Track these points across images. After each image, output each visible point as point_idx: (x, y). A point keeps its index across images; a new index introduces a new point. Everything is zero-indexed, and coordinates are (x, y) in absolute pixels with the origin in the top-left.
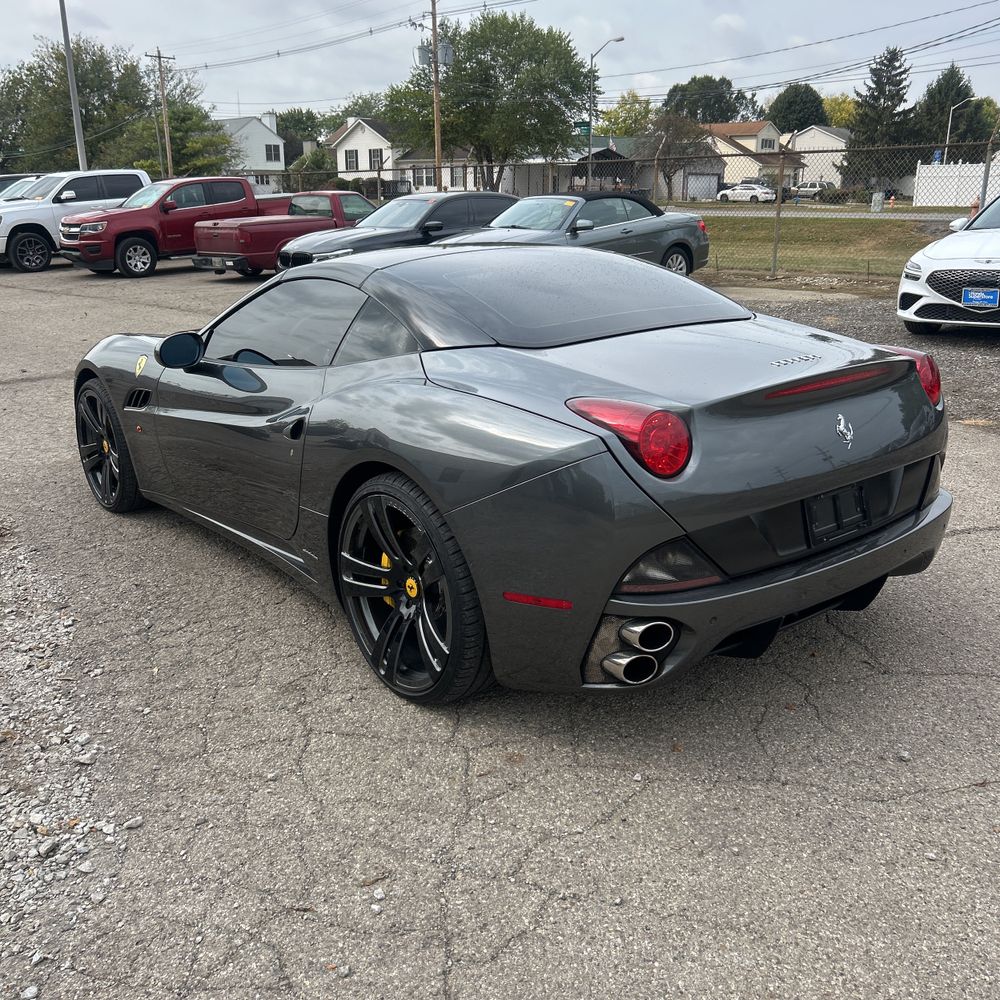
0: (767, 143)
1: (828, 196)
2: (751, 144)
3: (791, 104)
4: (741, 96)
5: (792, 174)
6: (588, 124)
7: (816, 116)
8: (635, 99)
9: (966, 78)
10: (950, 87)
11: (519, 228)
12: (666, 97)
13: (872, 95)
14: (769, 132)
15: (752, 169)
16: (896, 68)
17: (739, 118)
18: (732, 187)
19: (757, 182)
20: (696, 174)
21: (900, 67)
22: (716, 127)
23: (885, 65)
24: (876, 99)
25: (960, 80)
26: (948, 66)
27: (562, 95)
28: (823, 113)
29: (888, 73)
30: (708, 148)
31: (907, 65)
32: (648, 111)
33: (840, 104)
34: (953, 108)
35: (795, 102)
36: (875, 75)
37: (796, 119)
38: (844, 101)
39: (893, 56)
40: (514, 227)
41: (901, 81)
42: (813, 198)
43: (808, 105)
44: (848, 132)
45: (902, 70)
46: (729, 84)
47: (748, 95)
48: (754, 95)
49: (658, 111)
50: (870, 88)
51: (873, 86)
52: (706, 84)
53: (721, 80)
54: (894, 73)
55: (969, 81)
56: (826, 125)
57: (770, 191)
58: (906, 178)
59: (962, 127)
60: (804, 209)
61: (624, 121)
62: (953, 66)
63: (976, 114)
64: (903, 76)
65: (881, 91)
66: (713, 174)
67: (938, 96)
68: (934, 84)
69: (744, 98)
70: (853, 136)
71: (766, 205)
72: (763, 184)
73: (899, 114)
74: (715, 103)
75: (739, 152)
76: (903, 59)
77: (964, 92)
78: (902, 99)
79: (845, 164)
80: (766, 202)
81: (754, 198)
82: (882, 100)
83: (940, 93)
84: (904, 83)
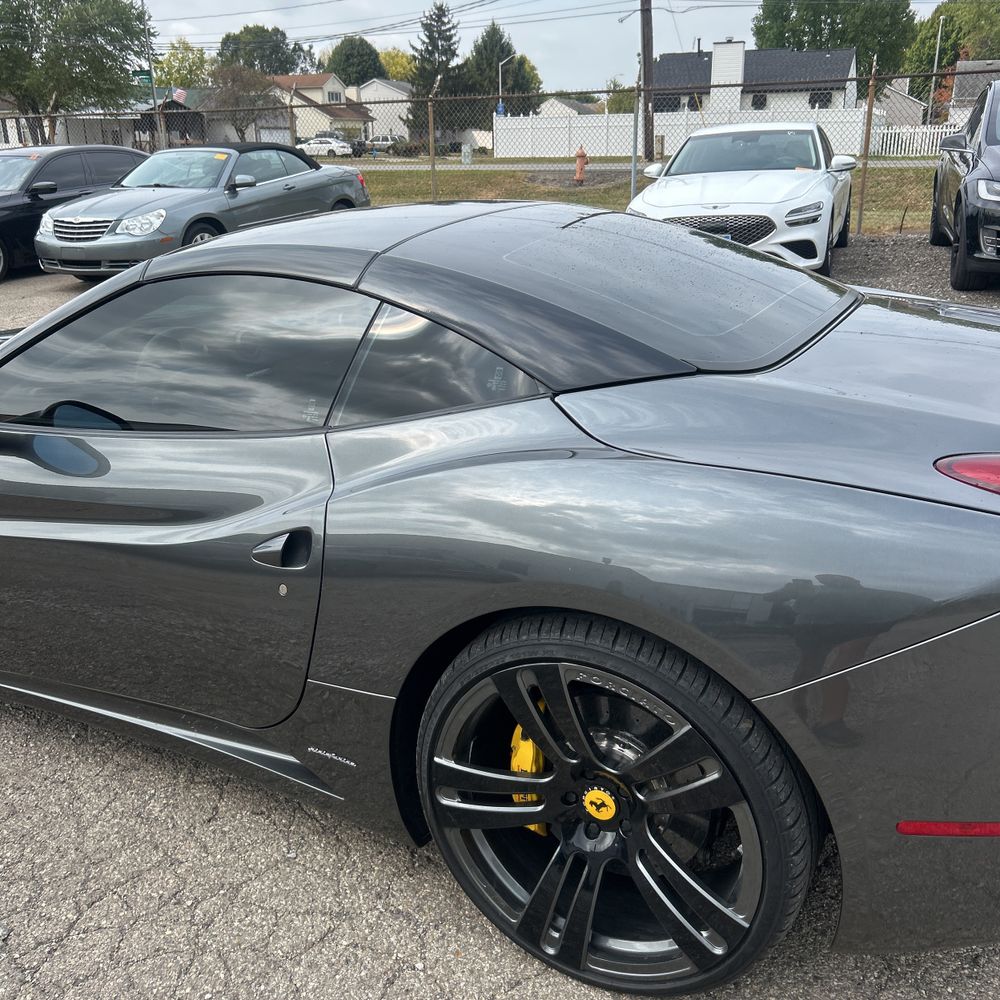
0: (333, 95)
1: (399, 150)
2: (318, 97)
3: (348, 57)
4: (298, 48)
5: (363, 128)
6: (148, 73)
7: (375, 70)
8: (187, 48)
9: (506, 35)
10: (494, 45)
11: (165, 186)
12: (219, 45)
13: (427, 50)
14: (333, 84)
15: (323, 122)
16: (444, 24)
17: (298, 70)
18: (306, 141)
19: (331, 135)
20: (269, 128)
21: (448, 23)
22: (279, 78)
23: (434, 20)
24: (431, 53)
25: (501, 37)
26: (490, 23)
27: (114, 39)
28: (380, 66)
29: (437, 28)
30: (277, 100)
31: (455, 21)
32: (202, 61)
33: (393, 58)
34: (501, 64)
35: (352, 55)
36: (426, 29)
37: (356, 72)
38: (397, 55)
39: (441, 12)
40: (157, 186)
41: (451, 37)
42: (387, 152)
43: (365, 58)
44: (409, 86)
45: (450, 25)
46: (283, 35)
47: (306, 47)
48: (311, 47)
49: (213, 61)
50: (424, 43)
51: (427, 41)
52: (257, 33)
53: (273, 30)
54: (443, 28)
55: (510, 38)
56: (386, 78)
57: (345, 144)
58: (468, 131)
59: (510, 83)
60: (382, 162)
61: (178, 71)
62: (494, 24)
63: (519, 70)
64: (453, 32)
65: (435, 46)
66: (285, 128)
67: (483, 51)
68: (480, 41)
69: (301, 49)
70: (414, 90)
71: (345, 159)
72: (337, 138)
73: (453, 69)
74: (271, 54)
75: (304, 103)
76: (450, 16)
77: (506, 50)
78: (454, 54)
79: (411, 117)
80: (342, 156)
81: (331, 153)
82: (437, 55)
83: (486, 49)
84: (454, 39)
